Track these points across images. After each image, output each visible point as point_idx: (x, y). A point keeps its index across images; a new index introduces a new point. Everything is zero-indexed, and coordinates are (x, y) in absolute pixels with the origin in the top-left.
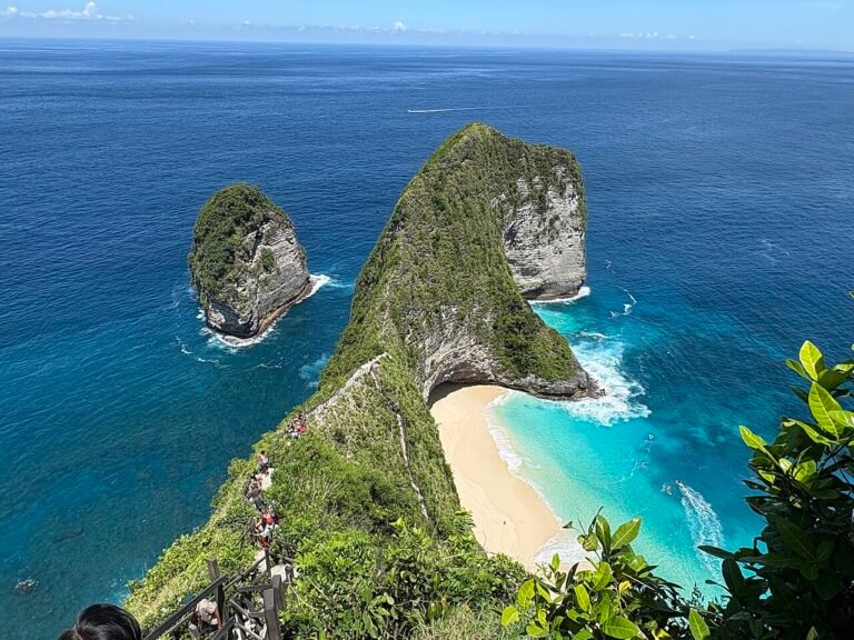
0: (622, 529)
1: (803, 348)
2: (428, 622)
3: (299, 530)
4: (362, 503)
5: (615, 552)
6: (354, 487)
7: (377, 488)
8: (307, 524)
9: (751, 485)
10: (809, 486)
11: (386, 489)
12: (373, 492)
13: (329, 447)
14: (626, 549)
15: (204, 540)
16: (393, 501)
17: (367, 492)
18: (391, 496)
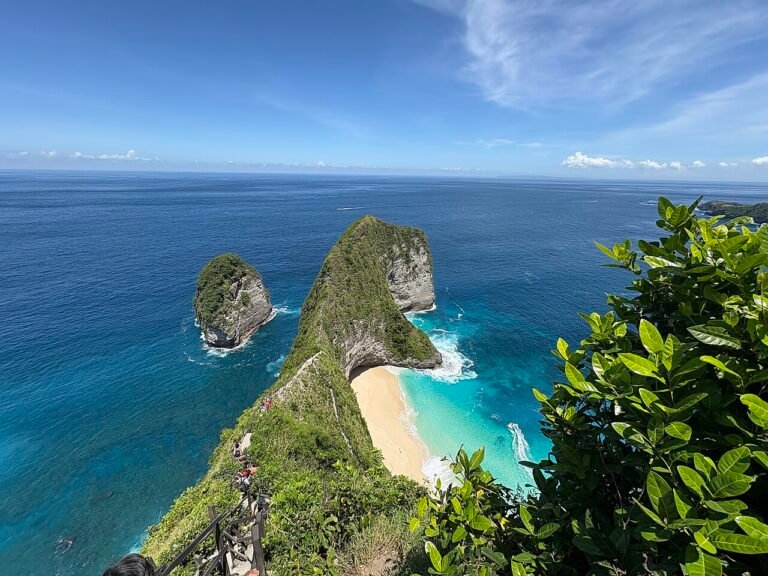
0: (475, 455)
2: (360, 530)
4: (311, 450)
5: (472, 472)
6: (305, 440)
7: (320, 438)
8: (275, 469)
9: (543, 423)
10: (573, 423)
11: (326, 439)
12: (318, 441)
13: (288, 414)
14: (478, 470)
15: (204, 490)
16: (330, 446)
17: (314, 442)
18: (329, 443)
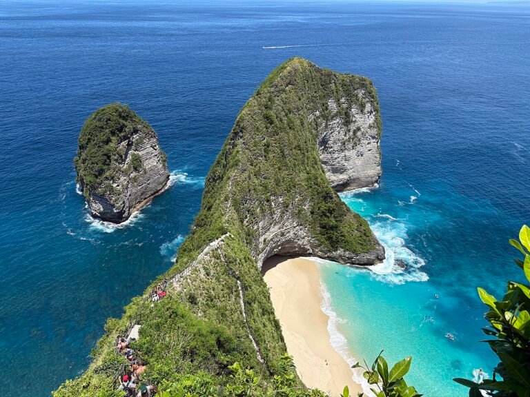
0: (397, 366)
1: (522, 230)
3: (159, 374)
4: (210, 351)
5: (392, 384)
6: (203, 339)
7: (221, 339)
8: (166, 369)
9: (487, 332)
10: (523, 332)
11: (228, 340)
12: (220, 344)
13: (184, 307)
14: (399, 381)
15: (84, 384)
16: (234, 349)
17: (214, 342)
18: (233, 346)
